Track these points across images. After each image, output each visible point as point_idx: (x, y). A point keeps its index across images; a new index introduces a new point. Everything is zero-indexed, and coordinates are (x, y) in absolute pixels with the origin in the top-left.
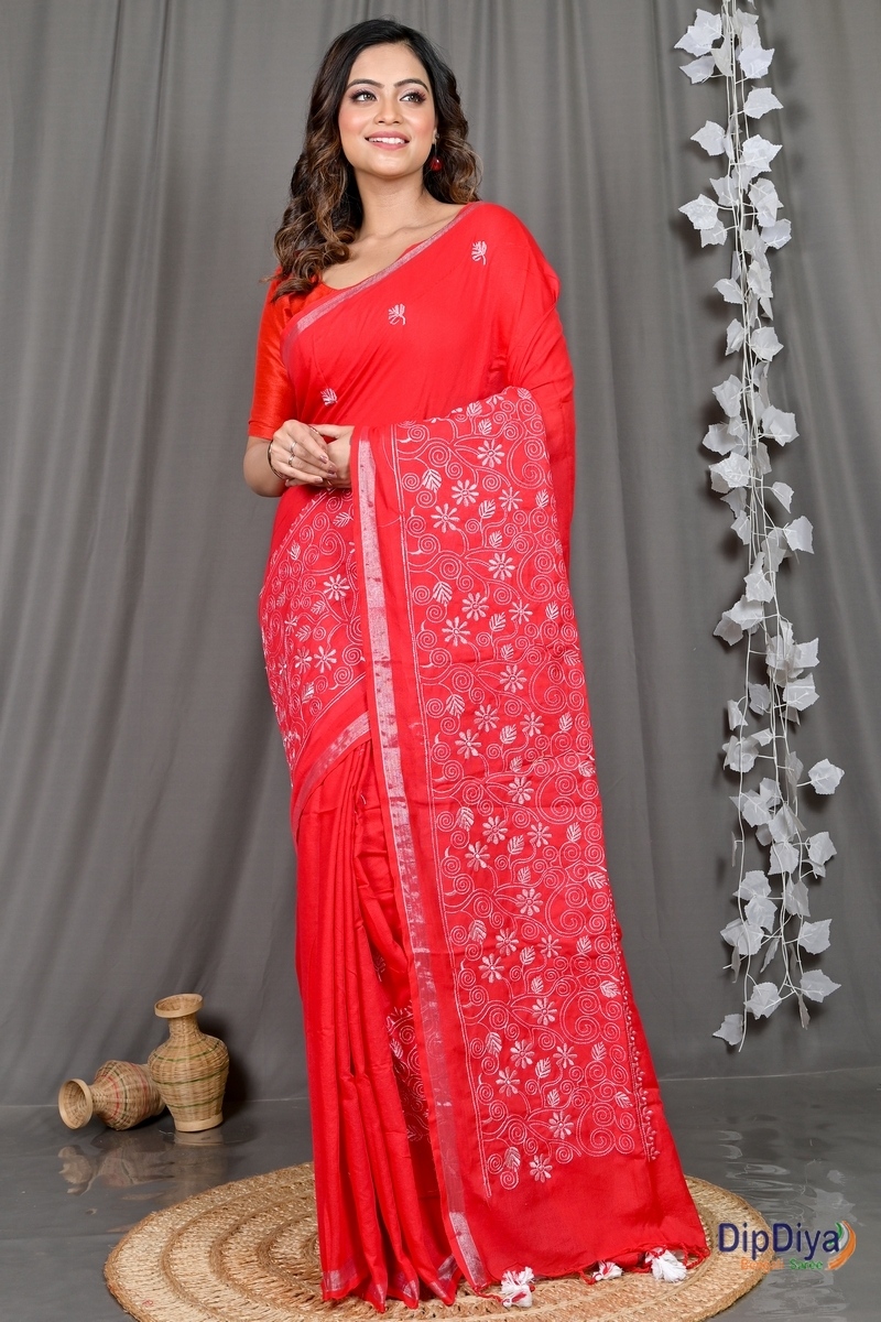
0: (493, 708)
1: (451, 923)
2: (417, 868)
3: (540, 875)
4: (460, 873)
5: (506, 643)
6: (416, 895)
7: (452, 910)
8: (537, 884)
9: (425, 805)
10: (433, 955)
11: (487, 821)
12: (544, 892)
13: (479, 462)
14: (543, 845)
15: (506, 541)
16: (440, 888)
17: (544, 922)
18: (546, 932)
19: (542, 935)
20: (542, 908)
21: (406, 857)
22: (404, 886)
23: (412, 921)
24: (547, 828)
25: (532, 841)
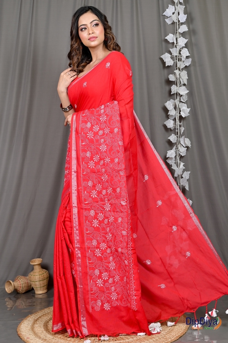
0: (100, 185)
1: (87, 240)
2: (78, 225)
3: (111, 230)
4: (90, 227)
5: (103, 168)
6: (77, 232)
7: (88, 236)
8: (111, 232)
9: (82, 209)
10: (81, 247)
11: (99, 214)
12: (112, 234)
13: (100, 120)
15: (105, 141)
16: (85, 231)
17: (112, 242)
18: (112, 245)
20: (112, 239)
21: (76, 222)
22: (75, 229)
23: (76, 238)
24: (113, 218)
25: (109, 221)
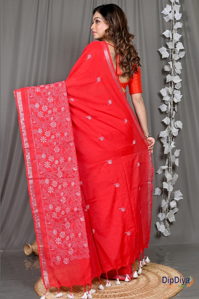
0: (53, 156)
2: (35, 193)
3: (65, 194)
4: (46, 193)
5: (55, 142)
6: (35, 200)
7: (44, 202)
9: (38, 179)
11: (53, 182)
12: (66, 198)
13: (48, 101)
14: (66, 187)
15: (54, 119)
16: (42, 197)
20: (66, 201)
21: (33, 191)
22: (32, 198)
23: (34, 205)
24: (67, 183)
25: (63, 186)
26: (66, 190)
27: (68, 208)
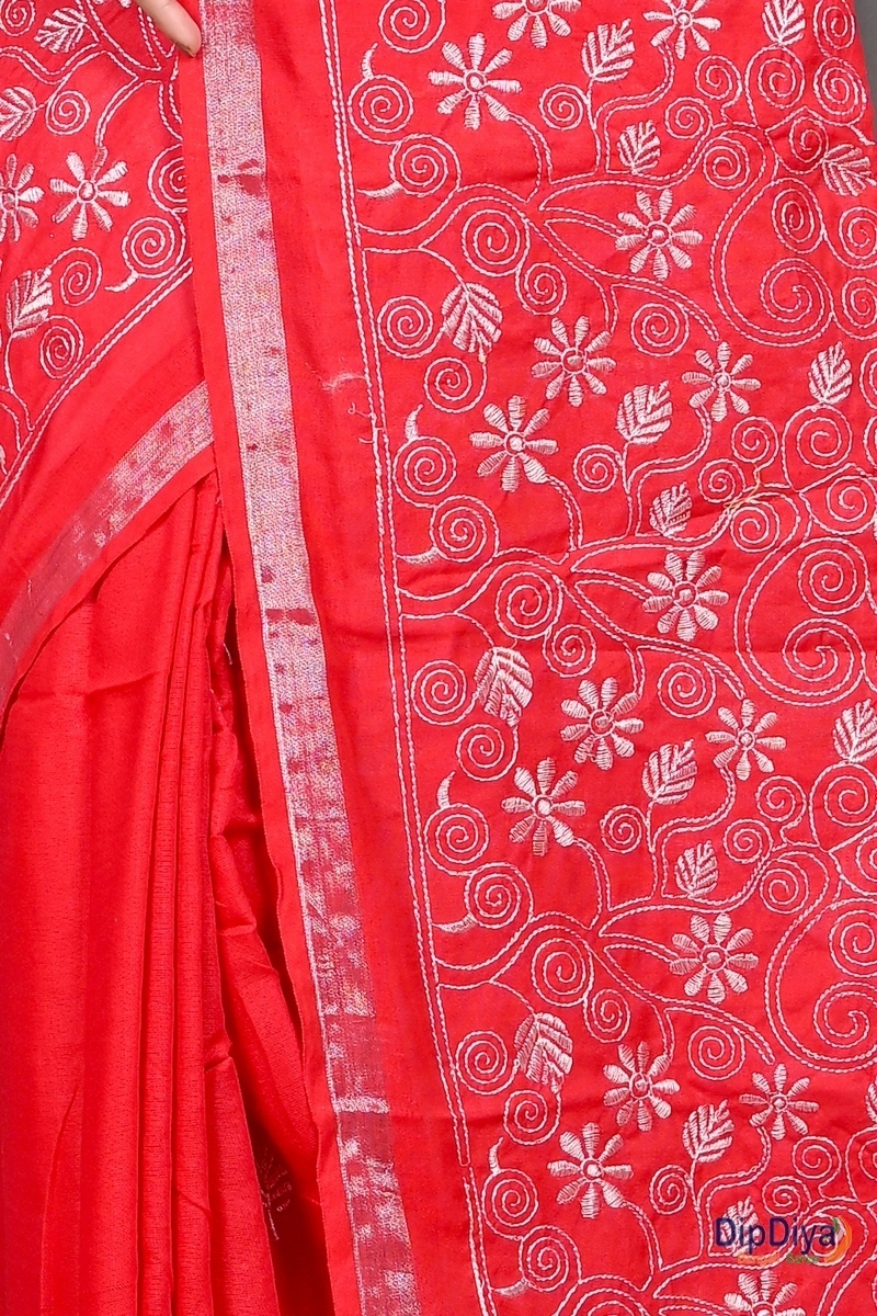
0: (594, 331)
1: (459, 1018)
2: (353, 836)
3: (749, 868)
4: (486, 858)
5: (636, 119)
6: (346, 924)
7: (457, 978)
8: (739, 899)
9: (375, 638)
10: (398, 1120)
11: (575, 695)
12: (762, 925)
14: (757, 774)
16: (422, 908)
17: (761, 1024)
18: (766, 1054)
19: (755, 1064)
20: (752, 978)
21: (315, 802)
22: (309, 896)
23: (332, 1010)
24: (769, 718)
25: (721, 760)
26: (751, 812)
27: (780, 1074)
